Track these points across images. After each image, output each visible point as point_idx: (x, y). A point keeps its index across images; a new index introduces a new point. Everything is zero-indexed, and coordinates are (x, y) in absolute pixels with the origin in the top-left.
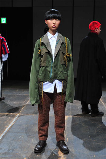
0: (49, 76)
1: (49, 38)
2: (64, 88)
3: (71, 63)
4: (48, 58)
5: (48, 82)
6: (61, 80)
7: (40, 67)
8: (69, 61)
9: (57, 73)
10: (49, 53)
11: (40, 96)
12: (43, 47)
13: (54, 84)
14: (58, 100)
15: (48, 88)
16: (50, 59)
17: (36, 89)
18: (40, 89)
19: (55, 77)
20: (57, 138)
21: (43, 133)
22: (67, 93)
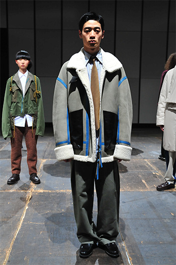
0: (20, 112)
1: (20, 76)
2: (35, 122)
3: (41, 99)
4: (19, 95)
5: (19, 117)
6: (31, 115)
7: (12, 103)
8: (39, 97)
9: (27, 109)
10: (20, 90)
11: (12, 130)
12: (15, 85)
13: (25, 119)
14: (29, 134)
15: (19, 122)
16: (21, 95)
17: (8, 123)
18: (12, 124)
19: (26, 112)
20: (30, 171)
21: (16, 166)
22: (37, 127)
